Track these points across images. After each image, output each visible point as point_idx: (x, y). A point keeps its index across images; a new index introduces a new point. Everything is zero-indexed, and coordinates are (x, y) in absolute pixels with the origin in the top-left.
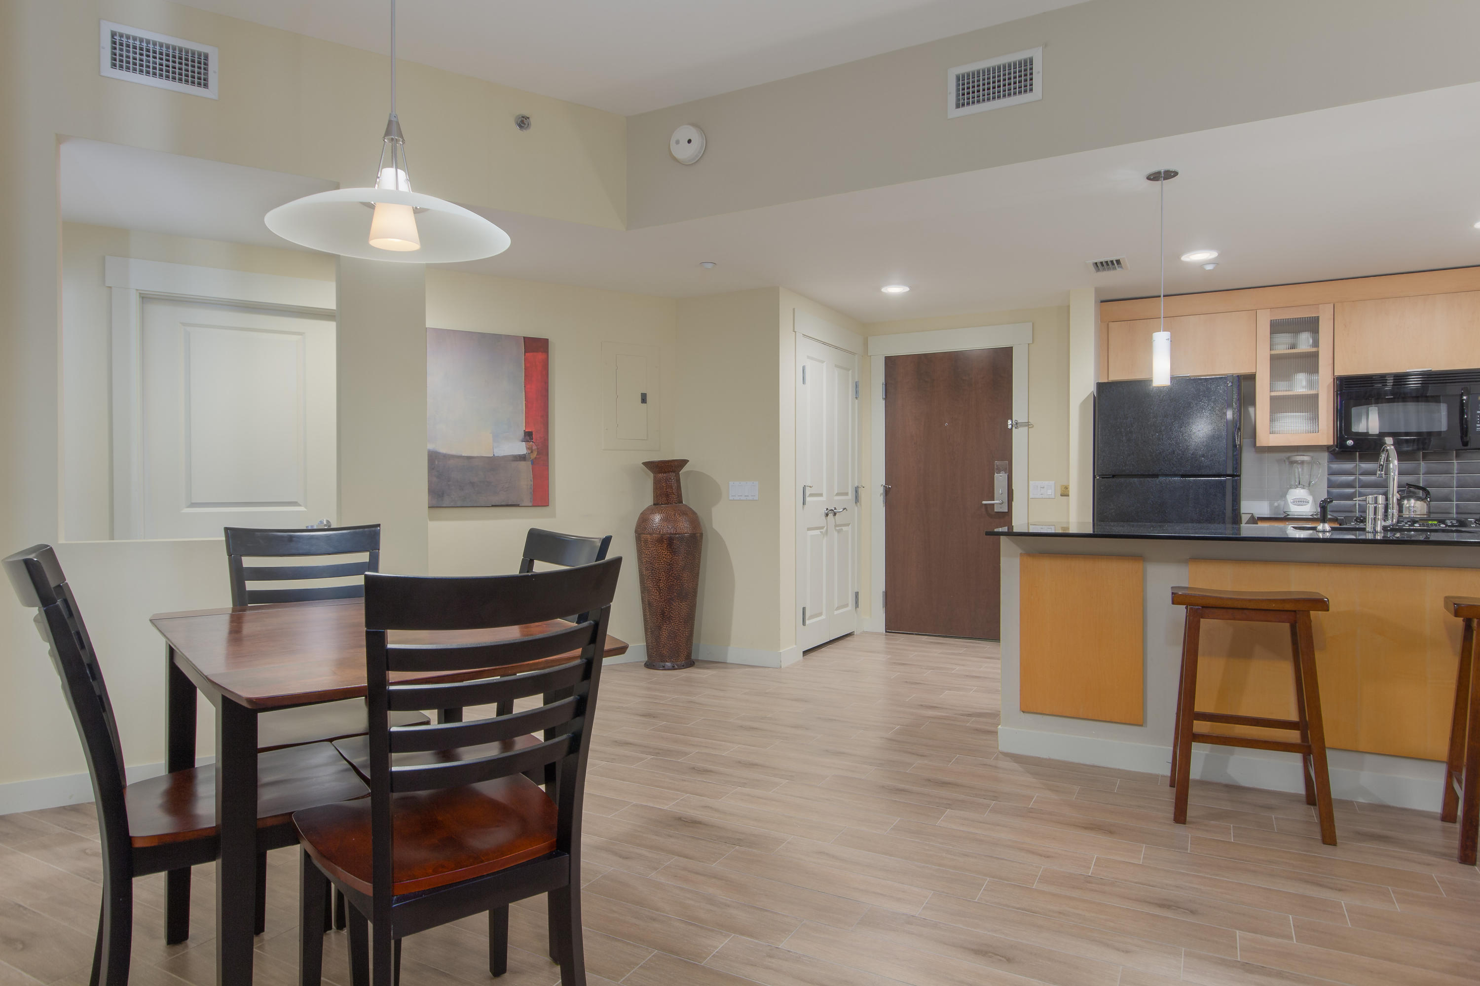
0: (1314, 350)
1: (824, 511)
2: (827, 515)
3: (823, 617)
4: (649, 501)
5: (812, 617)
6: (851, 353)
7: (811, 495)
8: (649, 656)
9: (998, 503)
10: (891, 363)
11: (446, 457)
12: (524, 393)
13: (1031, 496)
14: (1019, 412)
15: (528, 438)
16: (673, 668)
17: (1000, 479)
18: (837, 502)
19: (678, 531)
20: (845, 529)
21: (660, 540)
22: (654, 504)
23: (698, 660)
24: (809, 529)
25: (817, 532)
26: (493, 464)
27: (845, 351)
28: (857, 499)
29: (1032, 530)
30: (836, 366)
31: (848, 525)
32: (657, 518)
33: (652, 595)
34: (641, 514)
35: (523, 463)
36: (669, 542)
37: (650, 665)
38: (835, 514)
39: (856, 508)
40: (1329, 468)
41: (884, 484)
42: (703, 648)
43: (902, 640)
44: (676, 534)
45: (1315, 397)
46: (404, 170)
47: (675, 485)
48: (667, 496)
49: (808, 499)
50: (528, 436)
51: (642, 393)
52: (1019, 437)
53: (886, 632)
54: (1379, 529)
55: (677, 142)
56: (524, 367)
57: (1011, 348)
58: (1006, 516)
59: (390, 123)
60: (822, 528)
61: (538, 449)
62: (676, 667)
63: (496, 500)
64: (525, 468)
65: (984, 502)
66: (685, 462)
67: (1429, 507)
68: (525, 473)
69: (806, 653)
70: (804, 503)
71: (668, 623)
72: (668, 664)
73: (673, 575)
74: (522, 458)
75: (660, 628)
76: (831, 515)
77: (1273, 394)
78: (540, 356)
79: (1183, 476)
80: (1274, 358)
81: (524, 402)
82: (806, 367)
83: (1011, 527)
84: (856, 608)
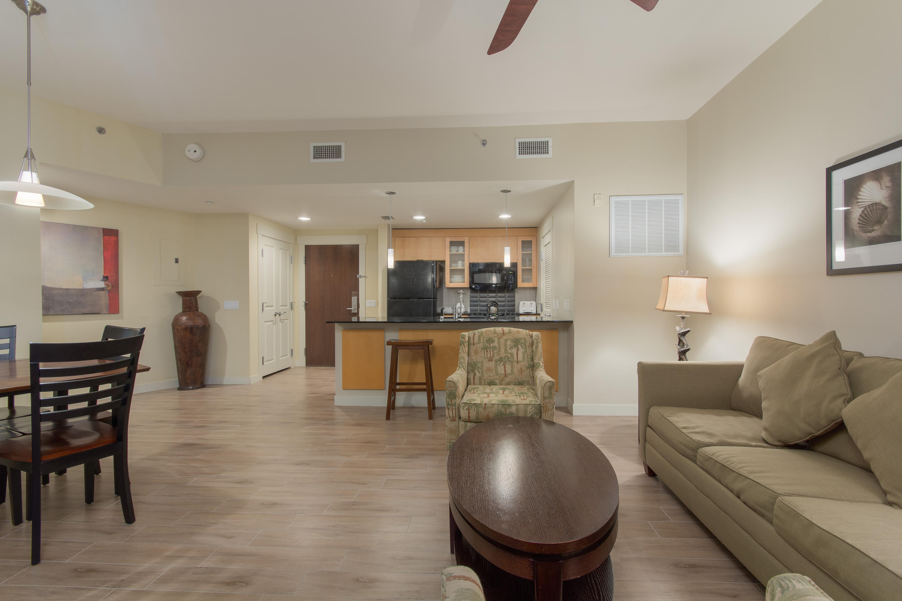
0: (463, 253)
1: (274, 313)
2: (275, 315)
3: (274, 361)
4: (180, 310)
5: (267, 361)
6: (288, 243)
7: (267, 307)
8: (180, 384)
9: (353, 309)
10: (308, 248)
11: (51, 289)
12: (103, 257)
13: (366, 306)
14: (361, 272)
15: (105, 279)
16: (193, 389)
17: (354, 299)
18: (281, 309)
19: (196, 324)
20: (285, 321)
21: (186, 329)
22: (183, 312)
23: (208, 385)
24: (266, 322)
25: (271, 323)
26: (83, 292)
27: (284, 242)
28: (292, 308)
29: (367, 320)
30: (280, 249)
31: (287, 319)
32: (184, 318)
33: (181, 355)
34: (175, 316)
35: (102, 293)
36: (191, 330)
37: (179, 389)
38: (280, 315)
39: (292, 312)
40: (470, 295)
41: (305, 301)
42: (210, 379)
43: (312, 369)
44: (194, 326)
45: (464, 269)
46: (36, 173)
47: (195, 302)
48: (190, 307)
49: (265, 308)
50: (106, 278)
51: (175, 258)
52: (361, 281)
53: (306, 366)
54: (457, 317)
55: (189, 151)
56: (103, 244)
57: (358, 245)
58: (357, 314)
59: (27, 152)
60: (273, 321)
61: (112, 285)
62: (195, 388)
63: (85, 311)
64: (104, 295)
65: (347, 309)
66: (200, 292)
67: (498, 309)
68: (104, 299)
69: (264, 377)
70: (263, 310)
71: (190, 368)
72: (191, 387)
73: (193, 345)
74: (102, 289)
75: (186, 370)
76: (278, 315)
77: (451, 268)
78: (113, 238)
79: (418, 298)
80: (451, 255)
81: (103, 261)
82: (263, 249)
83: (358, 318)
84: (291, 356)
